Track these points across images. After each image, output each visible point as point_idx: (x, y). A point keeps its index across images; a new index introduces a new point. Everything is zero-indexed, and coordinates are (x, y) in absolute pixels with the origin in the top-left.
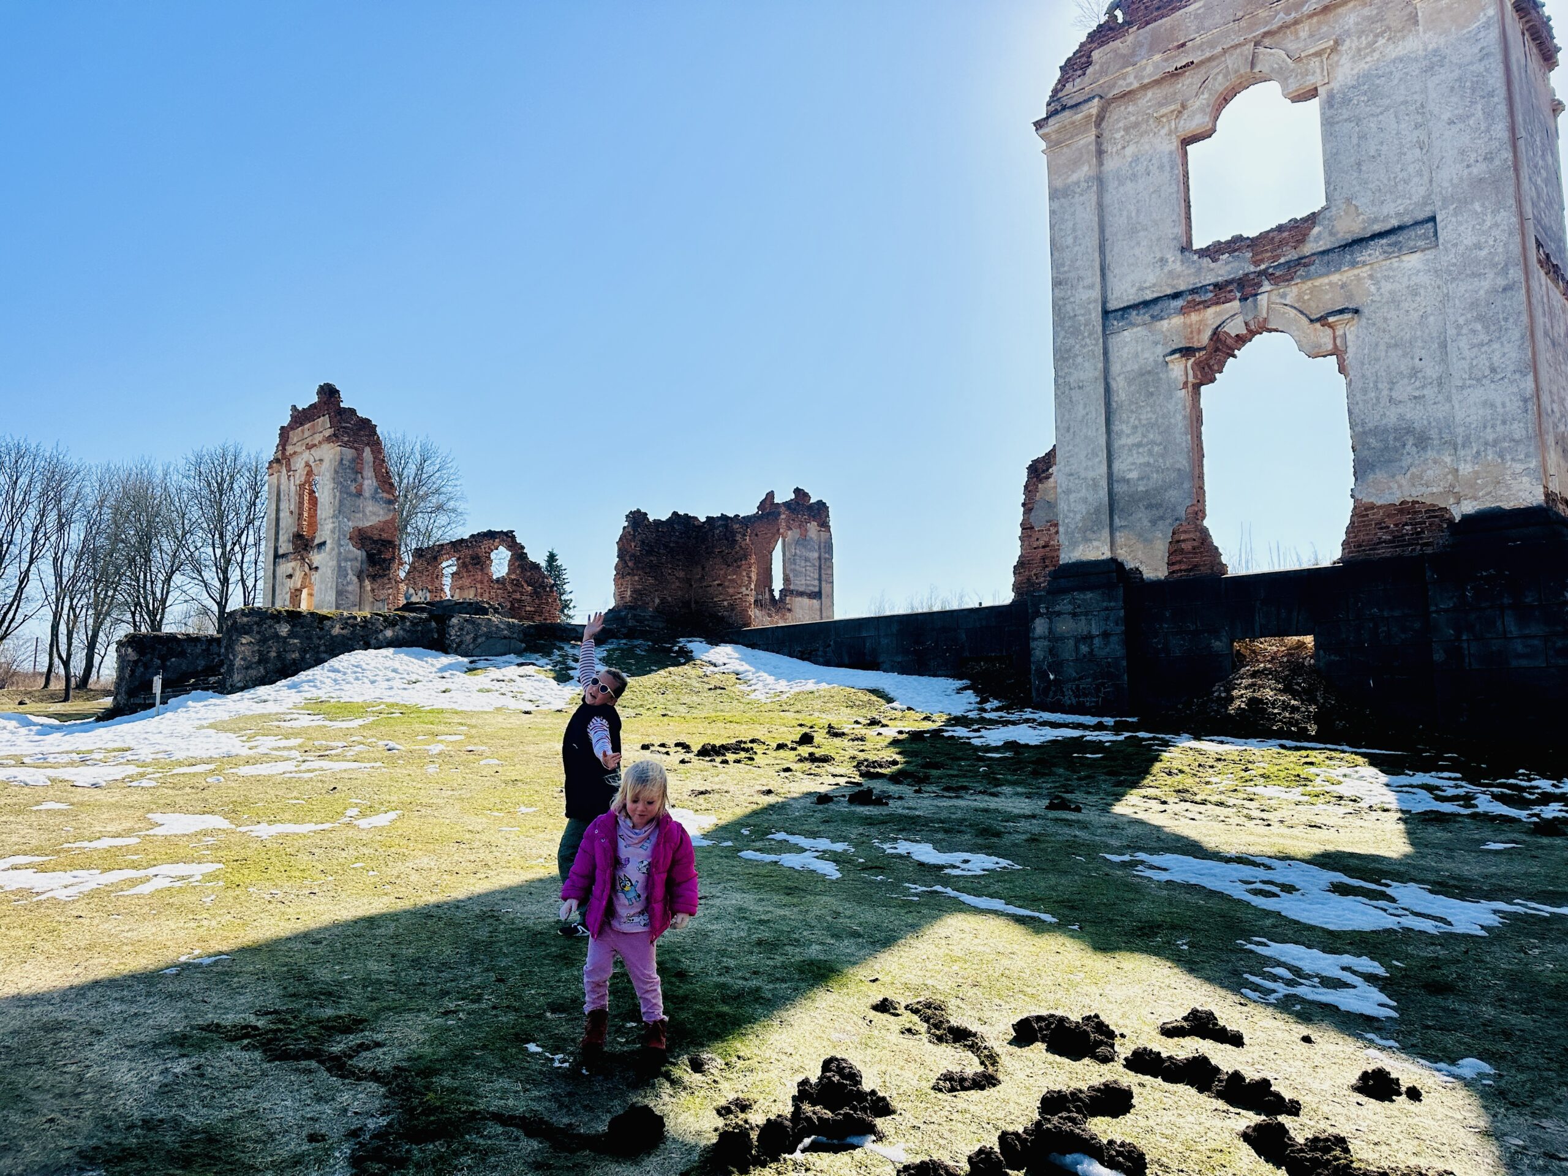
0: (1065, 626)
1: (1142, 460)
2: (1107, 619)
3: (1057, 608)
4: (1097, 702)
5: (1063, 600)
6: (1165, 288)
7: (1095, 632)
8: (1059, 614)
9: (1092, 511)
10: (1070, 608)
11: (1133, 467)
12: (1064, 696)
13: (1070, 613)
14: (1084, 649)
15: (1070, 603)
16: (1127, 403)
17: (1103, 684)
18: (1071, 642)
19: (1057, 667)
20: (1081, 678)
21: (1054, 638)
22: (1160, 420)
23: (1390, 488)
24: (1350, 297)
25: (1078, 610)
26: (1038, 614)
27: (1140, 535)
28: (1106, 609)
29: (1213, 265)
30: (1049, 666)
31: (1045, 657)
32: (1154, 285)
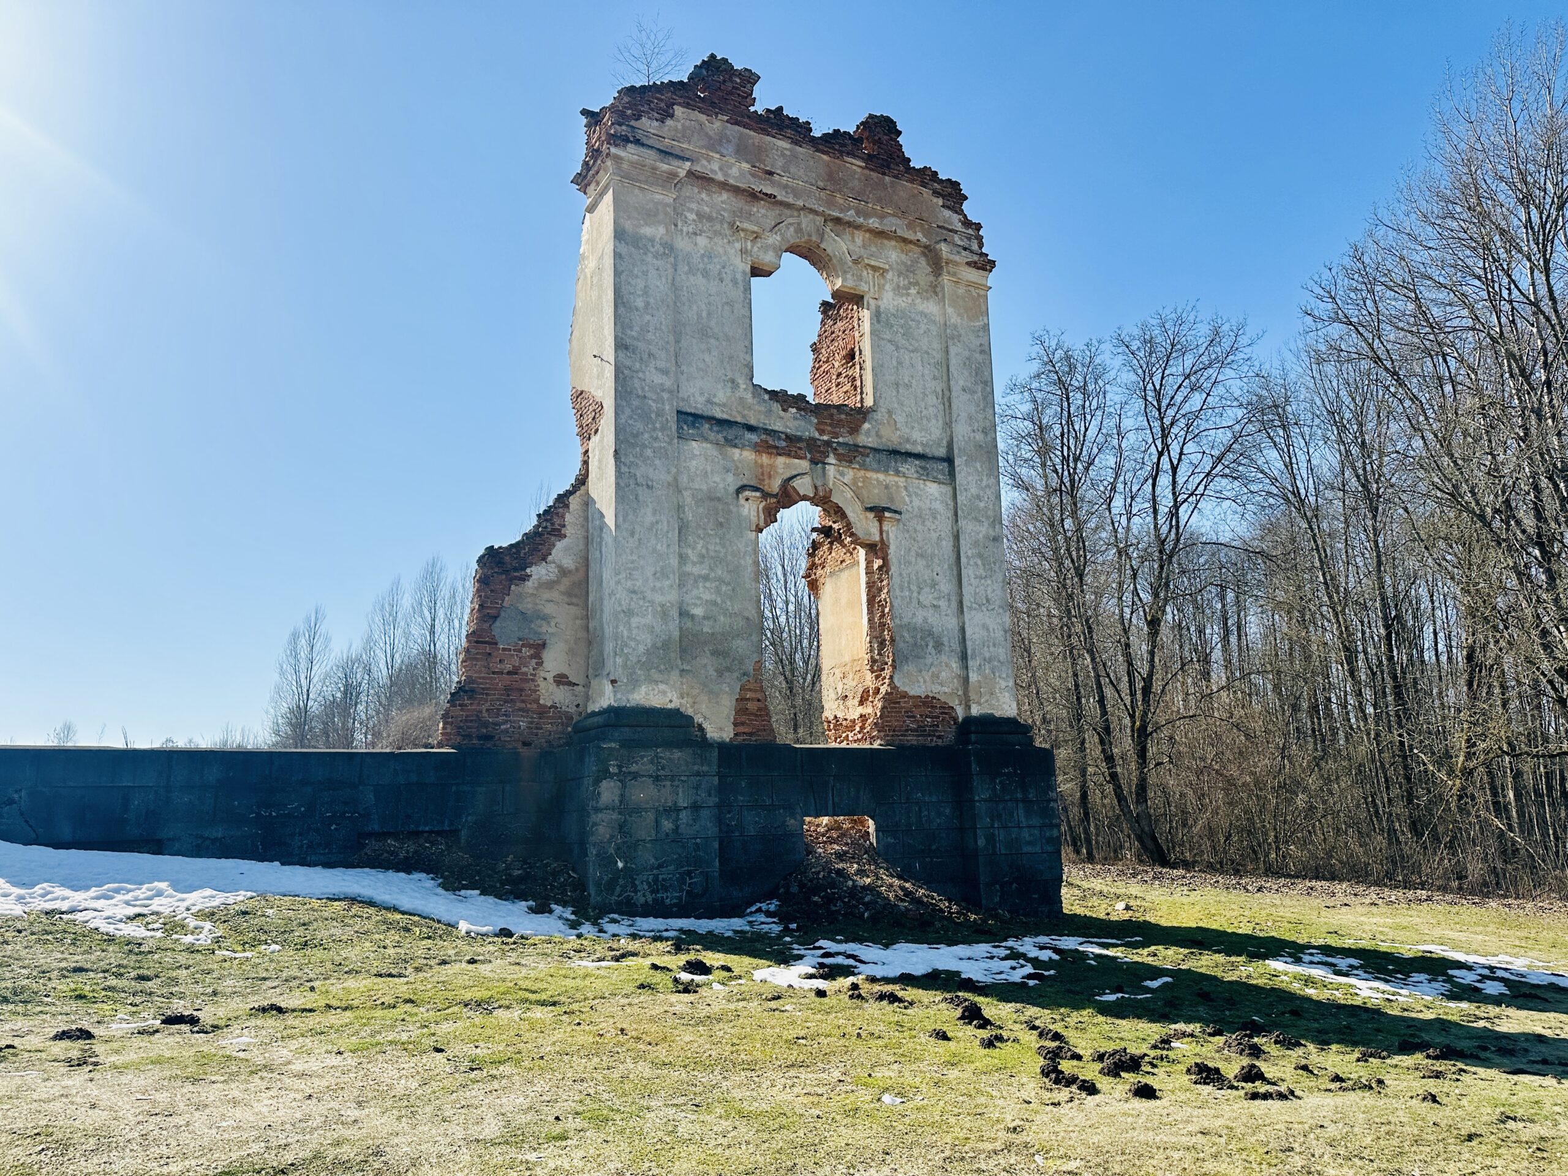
0: (643, 794)
1: (707, 596)
2: (697, 787)
3: (634, 768)
4: (680, 898)
5: (642, 757)
6: (734, 413)
7: (682, 803)
8: (636, 776)
9: (659, 645)
10: (651, 769)
11: (699, 602)
12: (636, 892)
13: (651, 776)
14: (667, 825)
15: (652, 761)
16: (694, 525)
17: (689, 873)
18: (651, 816)
19: (628, 850)
20: (660, 866)
21: (626, 809)
22: (729, 557)
23: (918, 682)
24: (892, 499)
25: (662, 773)
26: (606, 774)
27: (705, 685)
28: (698, 774)
29: (782, 413)
30: (618, 848)
31: (612, 837)
32: (724, 405)
